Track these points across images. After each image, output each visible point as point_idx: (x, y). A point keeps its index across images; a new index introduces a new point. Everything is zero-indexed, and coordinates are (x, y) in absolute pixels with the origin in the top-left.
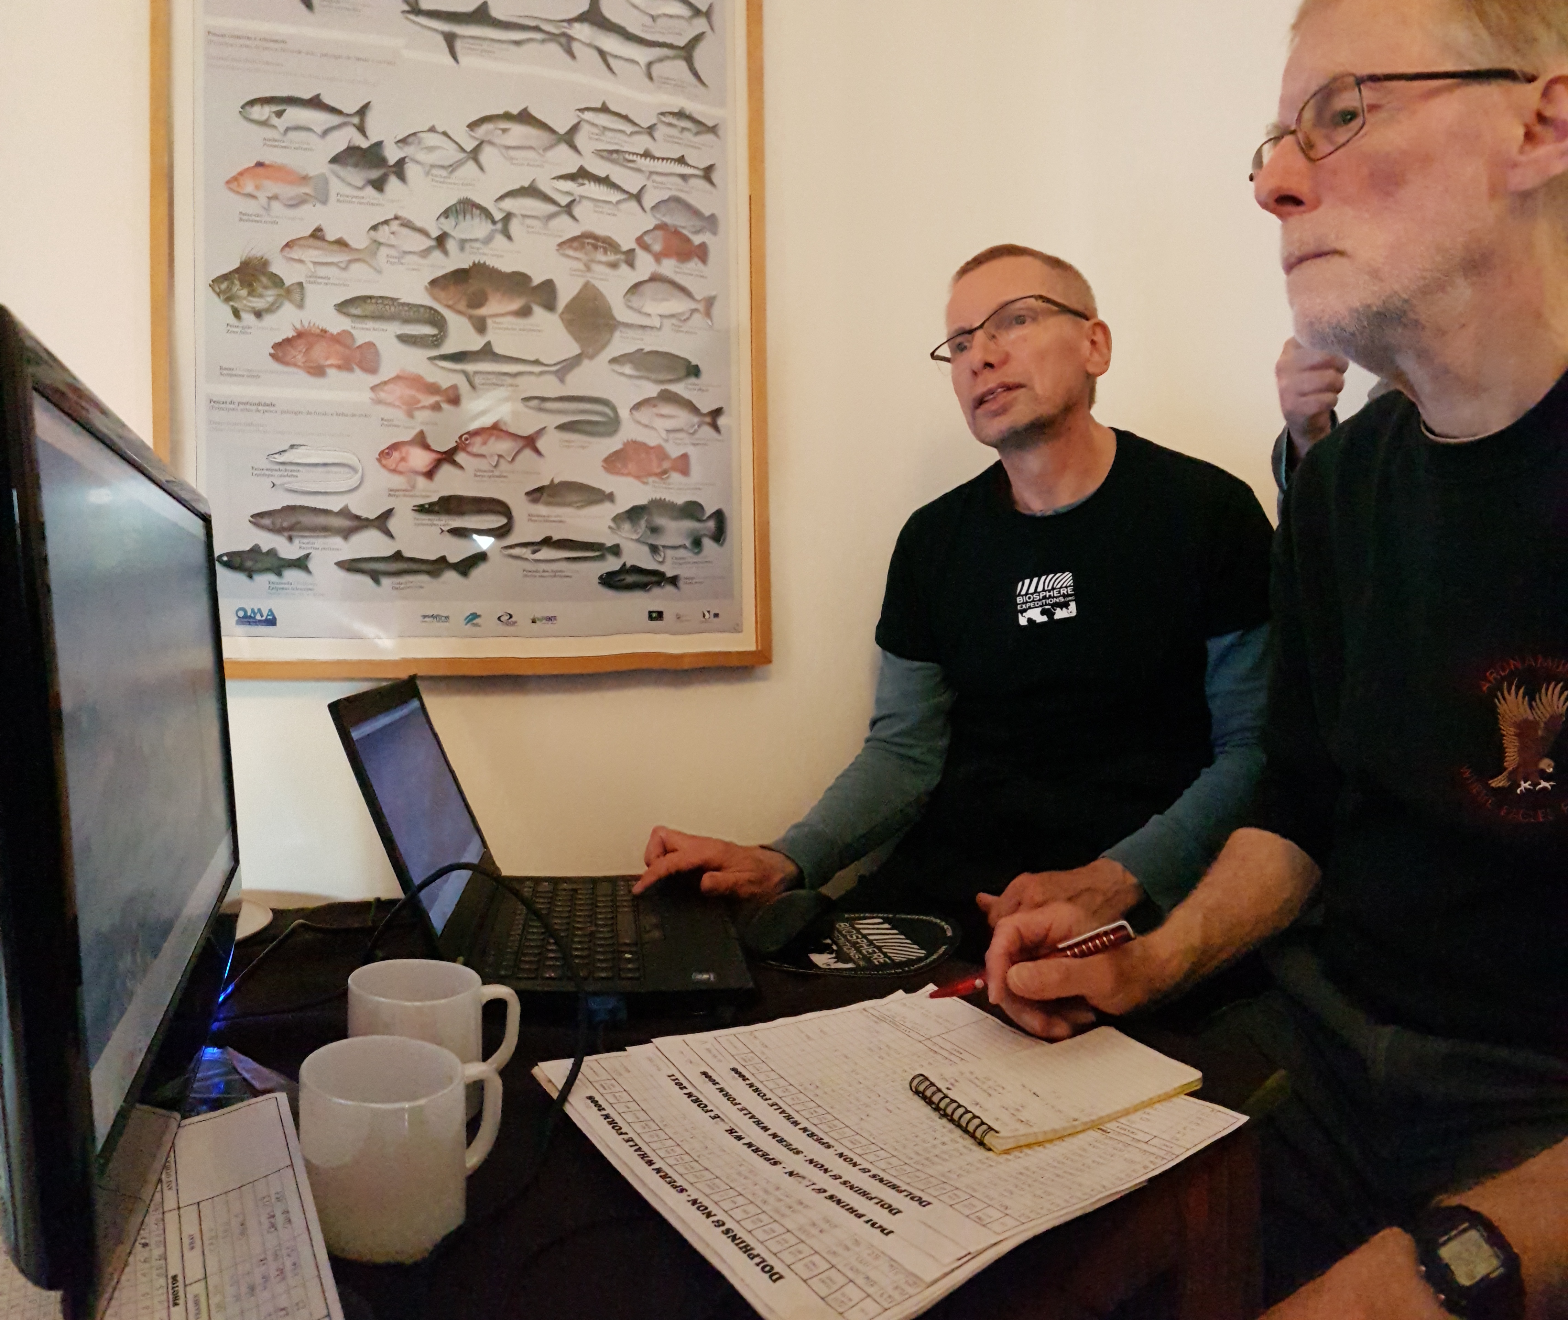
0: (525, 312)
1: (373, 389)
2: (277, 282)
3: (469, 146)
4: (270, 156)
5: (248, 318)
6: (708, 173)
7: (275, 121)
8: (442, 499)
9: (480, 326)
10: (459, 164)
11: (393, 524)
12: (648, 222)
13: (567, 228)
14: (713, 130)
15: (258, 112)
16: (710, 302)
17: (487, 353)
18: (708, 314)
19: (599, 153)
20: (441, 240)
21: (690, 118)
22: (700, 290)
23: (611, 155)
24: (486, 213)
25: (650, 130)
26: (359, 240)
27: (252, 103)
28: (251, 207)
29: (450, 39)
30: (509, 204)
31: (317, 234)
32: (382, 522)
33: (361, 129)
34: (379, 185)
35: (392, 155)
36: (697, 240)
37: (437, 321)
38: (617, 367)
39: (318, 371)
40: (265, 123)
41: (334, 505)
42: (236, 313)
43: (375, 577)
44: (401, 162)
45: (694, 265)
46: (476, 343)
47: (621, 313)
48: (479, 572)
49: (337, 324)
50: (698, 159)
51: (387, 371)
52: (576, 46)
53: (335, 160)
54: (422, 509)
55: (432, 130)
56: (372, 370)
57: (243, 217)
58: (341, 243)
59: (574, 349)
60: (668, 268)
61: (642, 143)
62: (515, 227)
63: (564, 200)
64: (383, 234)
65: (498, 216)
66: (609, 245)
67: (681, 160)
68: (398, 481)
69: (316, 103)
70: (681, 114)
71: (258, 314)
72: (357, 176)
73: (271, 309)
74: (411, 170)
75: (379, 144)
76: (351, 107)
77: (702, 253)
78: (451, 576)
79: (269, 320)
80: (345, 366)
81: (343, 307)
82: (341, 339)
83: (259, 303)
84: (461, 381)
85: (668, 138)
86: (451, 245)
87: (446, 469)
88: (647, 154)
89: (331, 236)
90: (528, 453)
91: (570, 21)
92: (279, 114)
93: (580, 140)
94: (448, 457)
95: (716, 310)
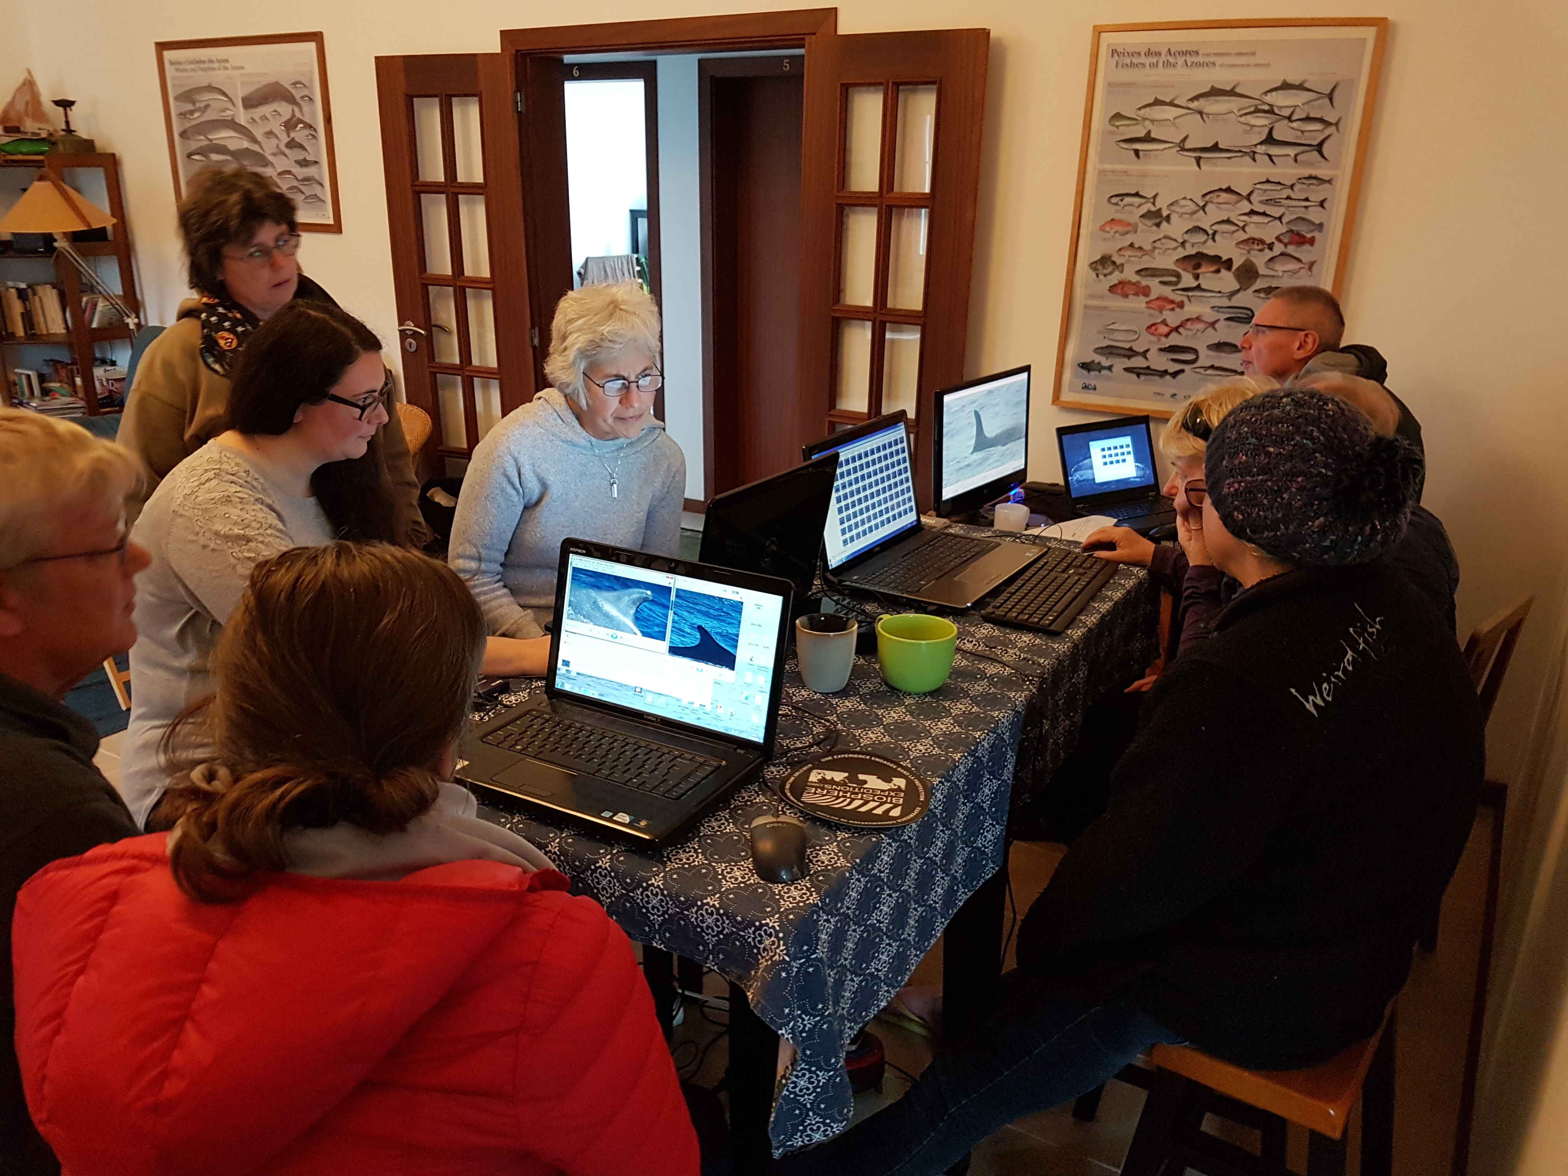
0: (1218, 271)
1: (1147, 303)
2: (1114, 263)
3: (1201, 204)
4: (1118, 216)
5: (1101, 277)
6: (1322, 204)
7: (1120, 203)
8: (1170, 346)
9: (1197, 277)
10: (1195, 212)
11: (1148, 355)
12: (1284, 229)
13: (1241, 236)
14: (1329, 182)
15: (1114, 200)
16: (1311, 265)
17: (1198, 288)
18: (1310, 269)
19: (1262, 202)
20: (1183, 244)
21: (1316, 178)
22: (1306, 258)
23: (1267, 202)
24: (1206, 232)
25: (1292, 187)
26: (1147, 247)
27: (1112, 197)
28: (1108, 235)
29: (1198, 160)
30: (1215, 227)
31: (1132, 245)
32: (1144, 354)
33: (1154, 204)
34: (1158, 225)
35: (1165, 213)
36: (1309, 236)
37: (1178, 276)
38: (1256, 294)
39: (1126, 296)
40: (1116, 204)
41: (1127, 346)
42: (1097, 275)
43: (1138, 375)
44: (1168, 217)
45: (1307, 247)
46: (1194, 284)
47: (1262, 270)
48: (1180, 377)
49: (1135, 278)
50: (1316, 197)
51: (1153, 296)
52: (1257, 156)
53: (1142, 216)
54: (1161, 350)
55: (1185, 198)
56: (1147, 295)
57: (1105, 239)
58: (1140, 248)
59: (1237, 286)
60: (1291, 250)
61: (1287, 192)
62: (1217, 237)
63: (1241, 224)
64: (1158, 244)
65: (1210, 232)
66: (1261, 241)
67: (1307, 200)
68: (1154, 339)
69: (1137, 195)
70: (1310, 177)
71: (1105, 275)
72: (1150, 223)
73: (1111, 273)
74: (1174, 218)
75: (1160, 209)
76: (1150, 195)
77: (1312, 241)
78: (1168, 377)
79: (1109, 277)
80: (1136, 294)
81: (1138, 272)
82: (1135, 284)
83: (1106, 271)
84: (1185, 299)
85: (1301, 190)
86: (1187, 245)
87: (1174, 334)
88: (1288, 198)
89: (1137, 246)
90: (1210, 329)
91: (1256, 145)
92: (1122, 200)
93: (1252, 198)
94: (1176, 329)
95: (1314, 268)
